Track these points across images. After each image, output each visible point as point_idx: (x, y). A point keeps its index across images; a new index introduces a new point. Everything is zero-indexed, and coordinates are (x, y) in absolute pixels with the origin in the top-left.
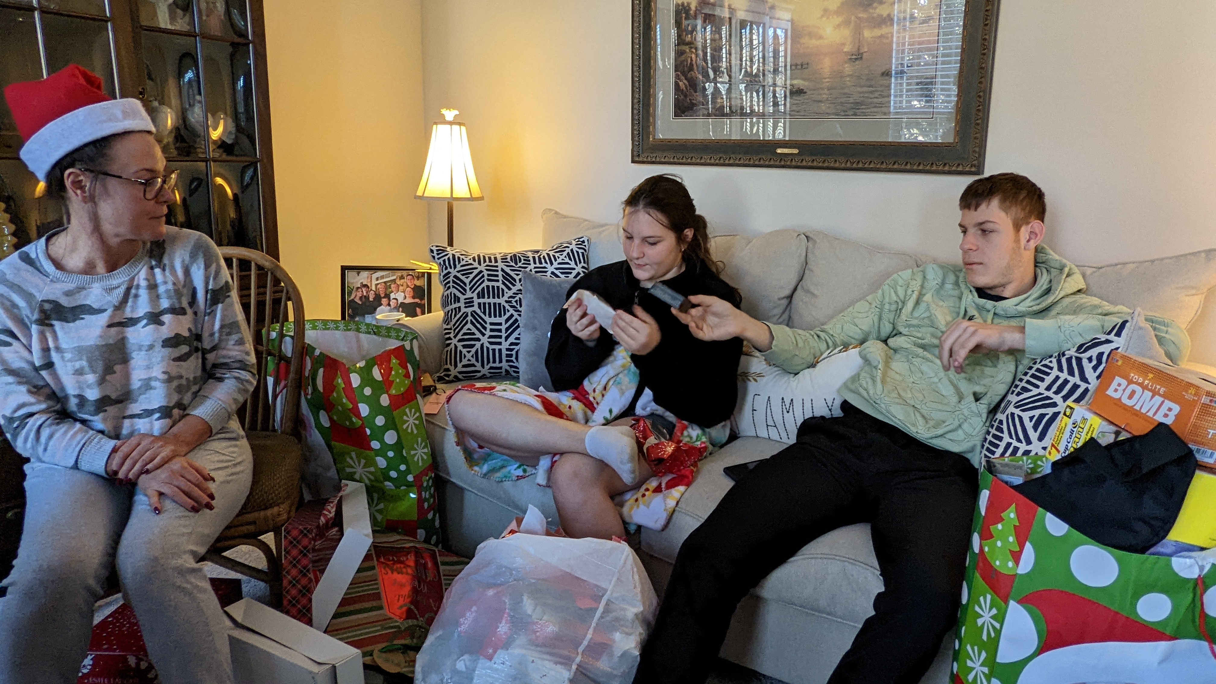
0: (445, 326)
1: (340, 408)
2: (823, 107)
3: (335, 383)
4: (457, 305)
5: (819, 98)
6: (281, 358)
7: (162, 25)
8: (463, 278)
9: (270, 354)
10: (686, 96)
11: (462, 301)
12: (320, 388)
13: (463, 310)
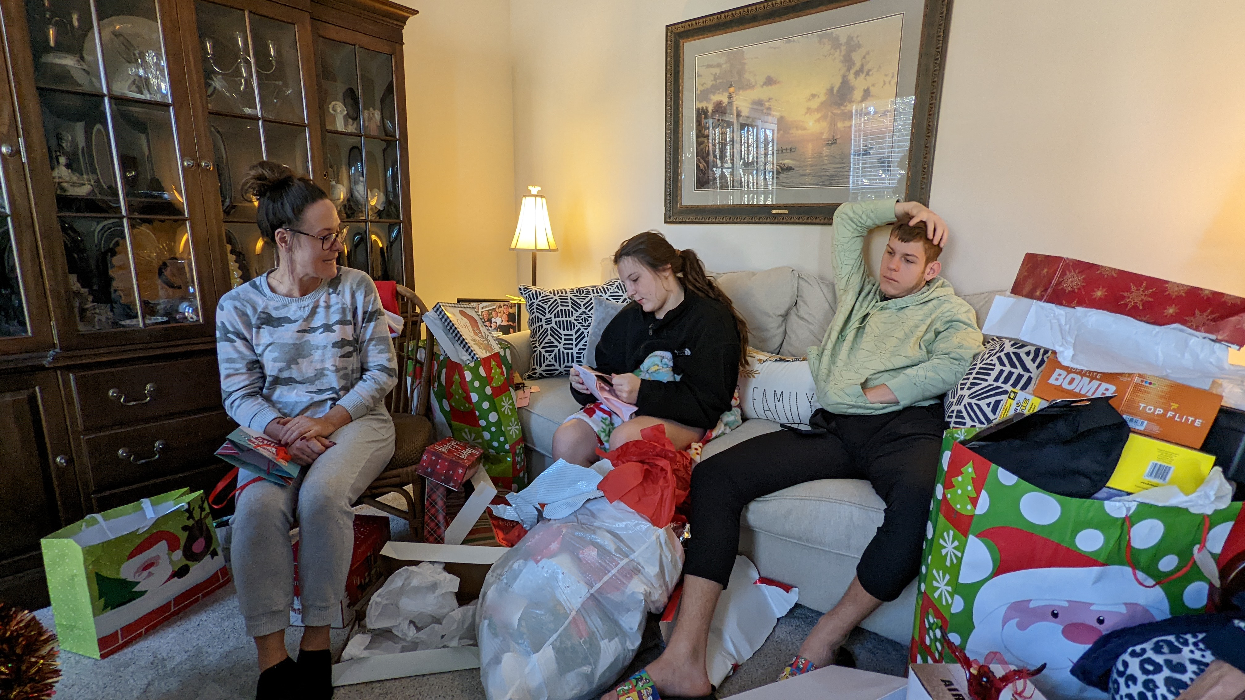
0: (532, 339)
1: (457, 397)
2: (807, 179)
3: (454, 379)
4: (540, 324)
5: (804, 173)
6: (417, 362)
7: (339, 129)
8: (543, 305)
9: (409, 358)
10: (704, 174)
11: (544, 321)
12: (444, 383)
13: (544, 327)
